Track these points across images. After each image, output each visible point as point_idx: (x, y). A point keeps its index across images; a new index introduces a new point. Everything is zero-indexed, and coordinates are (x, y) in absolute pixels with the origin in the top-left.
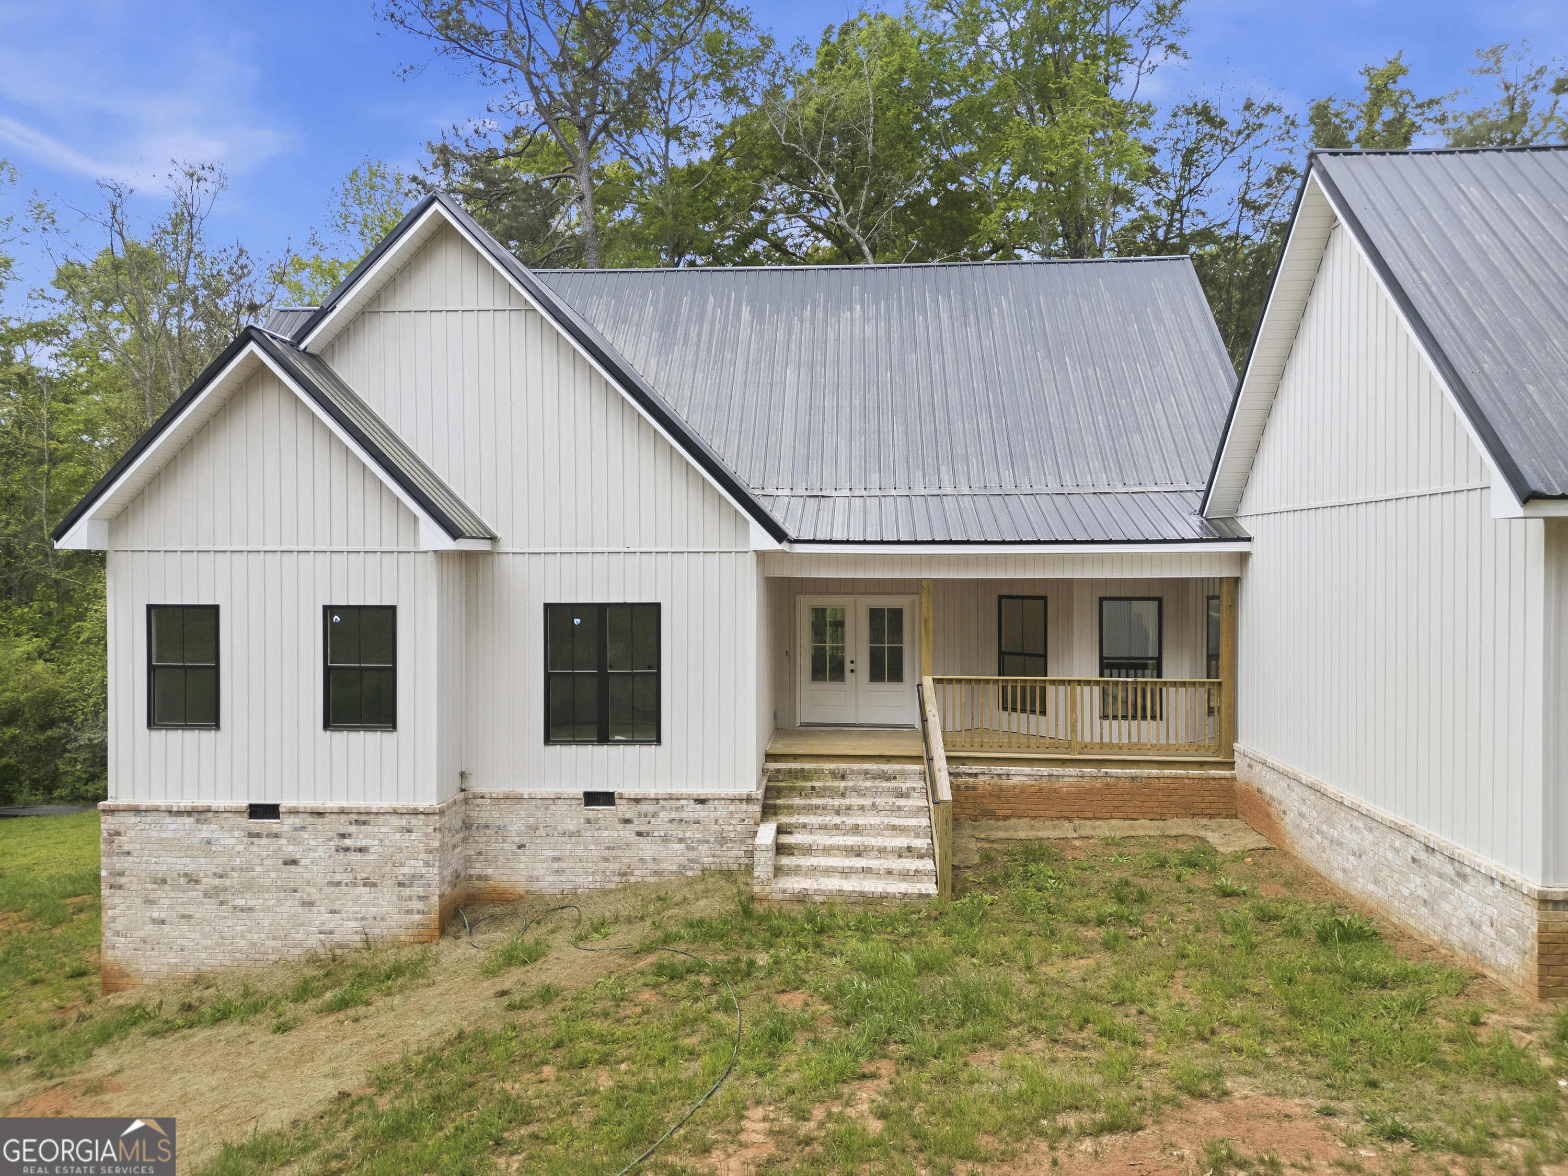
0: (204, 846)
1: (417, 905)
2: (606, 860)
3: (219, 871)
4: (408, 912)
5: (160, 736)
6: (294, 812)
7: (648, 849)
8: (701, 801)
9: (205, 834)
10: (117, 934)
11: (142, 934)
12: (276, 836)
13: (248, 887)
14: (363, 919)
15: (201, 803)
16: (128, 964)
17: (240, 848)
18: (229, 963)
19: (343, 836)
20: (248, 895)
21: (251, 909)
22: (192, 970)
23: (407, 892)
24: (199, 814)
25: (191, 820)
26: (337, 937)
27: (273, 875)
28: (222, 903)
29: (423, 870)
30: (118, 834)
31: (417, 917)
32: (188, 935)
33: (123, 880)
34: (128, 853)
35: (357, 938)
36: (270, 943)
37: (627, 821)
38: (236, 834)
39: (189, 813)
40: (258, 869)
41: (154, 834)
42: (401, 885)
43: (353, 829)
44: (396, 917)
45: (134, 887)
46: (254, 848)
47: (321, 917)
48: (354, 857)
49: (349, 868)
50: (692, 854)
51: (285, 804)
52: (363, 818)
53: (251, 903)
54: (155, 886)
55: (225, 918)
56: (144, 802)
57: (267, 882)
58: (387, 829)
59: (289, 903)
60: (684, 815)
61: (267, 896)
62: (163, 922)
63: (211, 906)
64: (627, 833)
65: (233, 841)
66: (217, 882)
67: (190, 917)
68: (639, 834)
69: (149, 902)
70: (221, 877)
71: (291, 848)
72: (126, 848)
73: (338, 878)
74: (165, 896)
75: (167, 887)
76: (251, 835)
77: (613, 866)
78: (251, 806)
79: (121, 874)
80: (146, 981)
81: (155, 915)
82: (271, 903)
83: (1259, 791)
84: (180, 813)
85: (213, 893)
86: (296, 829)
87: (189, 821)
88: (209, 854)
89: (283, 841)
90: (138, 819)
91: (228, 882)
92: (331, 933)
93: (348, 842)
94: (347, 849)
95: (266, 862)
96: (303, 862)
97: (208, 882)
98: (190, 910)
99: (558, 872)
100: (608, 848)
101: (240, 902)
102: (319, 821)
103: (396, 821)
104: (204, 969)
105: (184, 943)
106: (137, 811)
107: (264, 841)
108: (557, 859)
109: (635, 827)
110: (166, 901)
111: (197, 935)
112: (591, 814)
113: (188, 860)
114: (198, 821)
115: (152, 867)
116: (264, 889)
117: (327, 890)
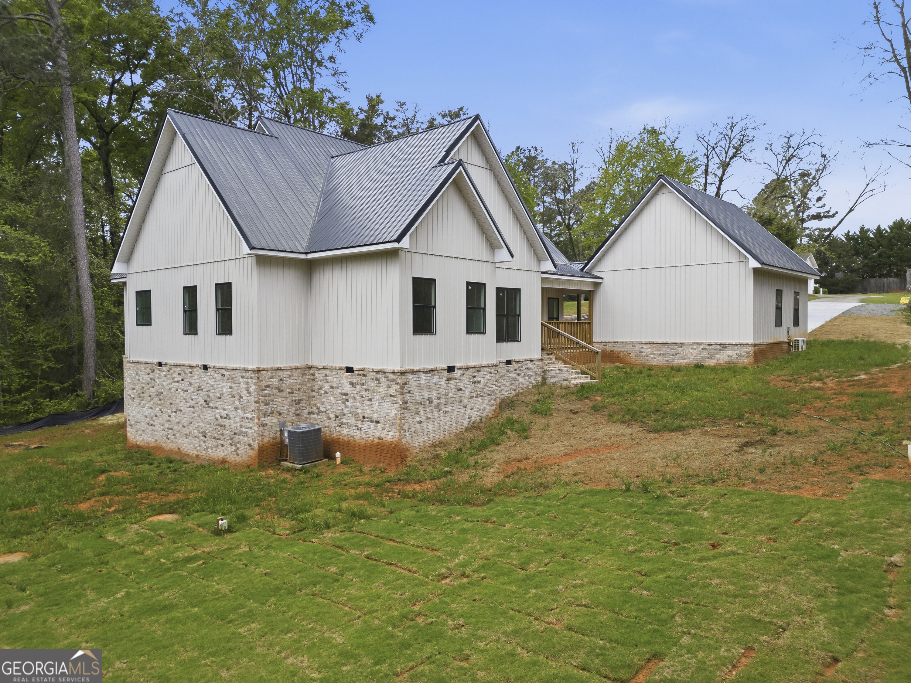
0: (434, 386)
2: (511, 385)
3: (438, 396)
4: (491, 405)
5: (415, 336)
6: (461, 368)
7: (521, 380)
8: (532, 361)
9: (434, 381)
10: (405, 431)
11: (414, 429)
12: (455, 379)
13: (448, 402)
15: (433, 366)
16: (409, 444)
17: (445, 385)
19: (474, 377)
20: (447, 406)
21: (448, 411)
22: (430, 442)
23: (491, 397)
24: (432, 371)
25: (430, 375)
26: (473, 419)
27: (455, 396)
28: (440, 410)
29: (495, 388)
30: (406, 383)
31: (493, 407)
32: (429, 427)
33: (408, 405)
34: (409, 392)
35: (478, 418)
36: (454, 425)
37: (516, 370)
38: (444, 379)
39: (429, 372)
40: (450, 394)
41: (418, 382)
42: (489, 395)
43: (476, 374)
44: (488, 408)
45: (412, 408)
46: (449, 385)
47: (469, 412)
48: (477, 385)
49: (476, 390)
50: (530, 380)
51: (458, 365)
52: (479, 369)
53: (448, 409)
54: (418, 406)
56: (416, 367)
57: (453, 399)
58: (485, 372)
59: (460, 407)
60: (528, 366)
61: (453, 405)
62: (421, 422)
63: (436, 412)
64: (515, 374)
65: (443, 382)
66: (438, 401)
67: (430, 418)
68: (518, 375)
69: (417, 414)
70: (439, 399)
71: (460, 384)
72: (409, 390)
73: (473, 394)
74: (421, 410)
75: (422, 406)
76: (449, 379)
78: (448, 367)
79: (407, 403)
80: (416, 451)
81: (418, 419)
82: (454, 408)
84: (424, 372)
85: (438, 407)
86: (461, 376)
88: (436, 389)
89: (457, 381)
90: (413, 376)
91: (441, 401)
93: (475, 379)
94: (475, 382)
95: (453, 391)
96: (464, 389)
97: (436, 401)
98: (430, 415)
101: (445, 409)
102: (467, 371)
103: (488, 370)
105: (428, 430)
106: (412, 372)
107: (452, 382)
109: (517, 372)
110: (422, 412)
111: (432, 426)
112: (508, 368)
113: (429, 393)
114: (432, 375)
115: (417, 398)
116: (452, 402)
117: (470, 400)
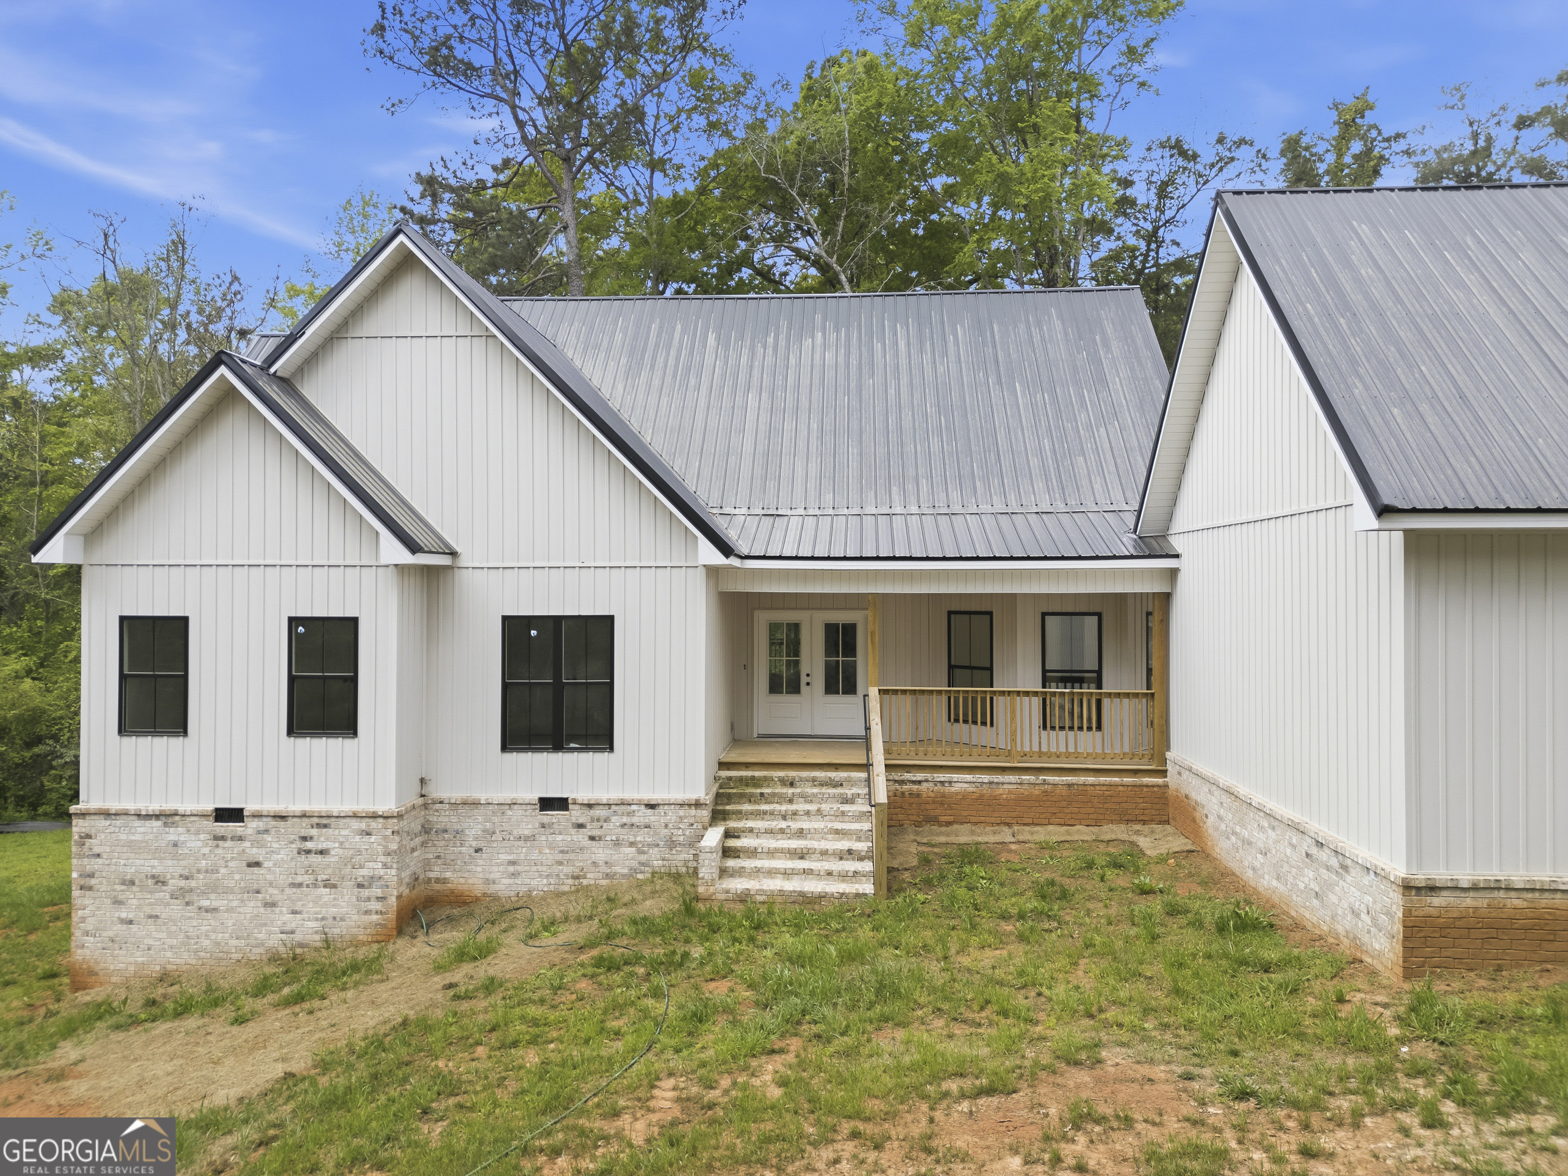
0: (171, 849)
1: (375, 906)
2: (560, 863)
3: (186, 872)
4: (367, 912)
5: (130, 742)
6: (257, 816)
7: (600, 853)
8: (651, 806)
9: (172, 837)
10: (86, 933)
11: (111, 934)
12: (241, 839)
13: (213, 888)
14: (323, 919)
15: (169, 806)
16: (97, 963)
17: (206, 850)
18: (194, 962)
19: (304, 839)
20: (213, 896)
21: (215, 910)
22: (158, 968)
23: (366, 893)
24: (167, 817)
25: (159, 823)
26: (298, 937)
27: (237, 877)
28: (187, 904)
29: (382, 872)
30: (89, 836)
31: (375, 917)
32: (155, 934)
33: (93, 882)
34: (98, 855)
35: (317, 937)
36: (234, 942)
37: (581, 826)
38: (202, 837)
39: (157, 817)
40: (223, 871)
41: (123, 837)
42: (360, 886)
43: (314, 832)
44: (355, 917)
45: (103, 888)
46: (219, 851)
47: (283, 917)
48: (315, 859)
49: (308, 871)
50: (643, 858)
51: (250, 807)
52: (324, 821)
53: (215, 904)
54: (123, 887)
55: (190, 918)
56: (113, 805)
57: (232, 884)
58: (347, 832)
59: (252, 904)
60: (635, 820)
61: (231, 897)
62: (131, 922)
63: (176, 908)
64: (580, 838)
65: (199, 844)
66: (182, 883)
67: (157, 917)
68: (592, 838)
69: (118, 902)
70: (187, 878)
71: (255, 850)
72: (96, 850)
73: (299, 879)
74: (133, 898)
75: (135, 888)
76: (216, 838)
77: (567, 870)
78: (217, 810)
79: (91, 876)
80: (114, 979)
81: (124, 915)
82: (235, 903)
83: (1187, 797)
84: (148, 817)
85: (179, 895)
86: (259, 832)
87: (157, 824)
88: (176, 857)
89: (247, 844)
90: (108, 823)
91: (193, 884)
92: (292, 932)
93: (309, 845)
94: (308, 852)
95: (231, 864)
96: (266, 864)
97: (174, 883)
98: (157, 910)
99: (514, 875)
100: (562, 852)
101: (205, 903)
102: (282, 824)
103: (356, 824)
104: (169, 967)
105: (151, 942)
106: (106, 814)
107: (229, 844)
108: (513, 863)
109: (588, 832)
110: (135, 902)
111: (164, 935)
112: (546, 820)
113: (156, 862)
114: (165, 824)
115: (121, 869)
116: (228, 891)
117: (289, 891)
